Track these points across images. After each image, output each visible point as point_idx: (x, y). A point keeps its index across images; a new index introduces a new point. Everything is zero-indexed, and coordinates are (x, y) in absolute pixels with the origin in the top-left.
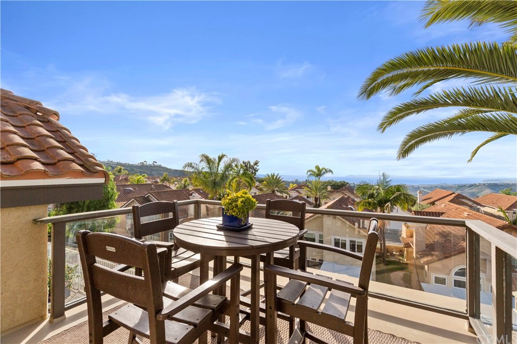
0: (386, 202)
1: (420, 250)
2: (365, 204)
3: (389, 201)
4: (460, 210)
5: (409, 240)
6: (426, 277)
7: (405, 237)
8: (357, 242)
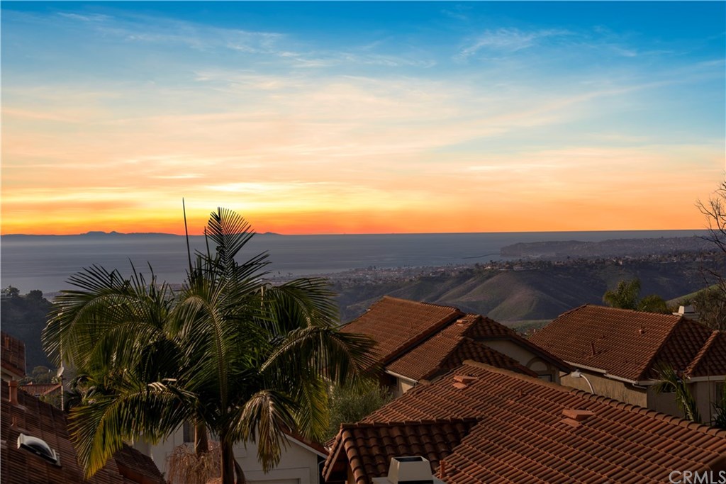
2: (125, 412)
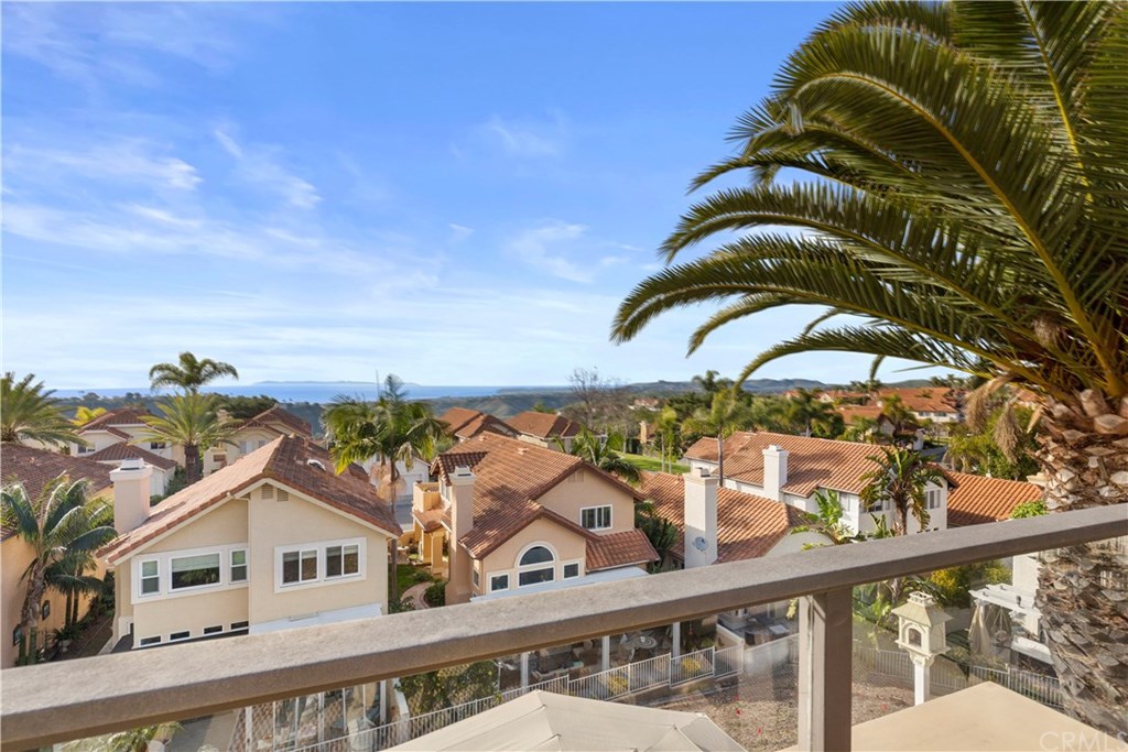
0: (400, 440)
1: (465, 533)
3: (405, 439)
4: (509, 444)
5: (437, 515)
6: (477, 583)
7: (422, 510)
8: (345, 548)
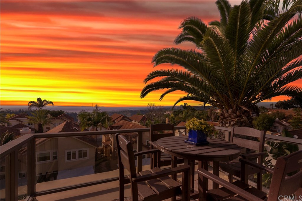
2: (86, 125)
3: (100, 122)
4: (129, 123)
5: (108, 143)
7: (104, 142)
8: (84, 151)
